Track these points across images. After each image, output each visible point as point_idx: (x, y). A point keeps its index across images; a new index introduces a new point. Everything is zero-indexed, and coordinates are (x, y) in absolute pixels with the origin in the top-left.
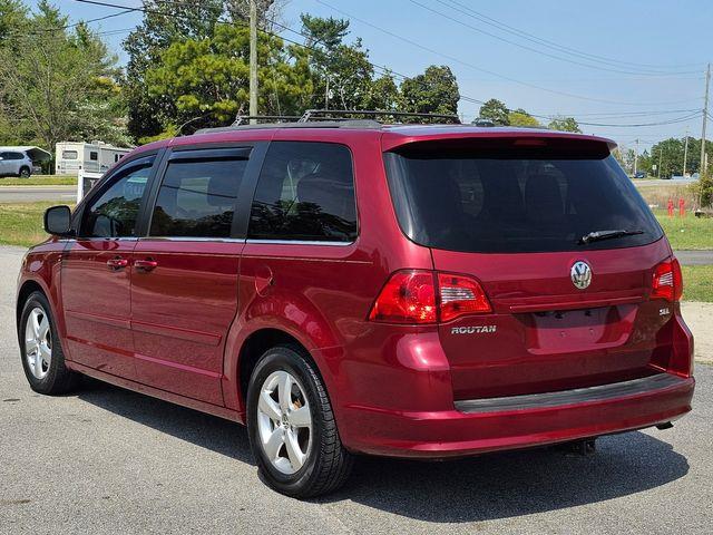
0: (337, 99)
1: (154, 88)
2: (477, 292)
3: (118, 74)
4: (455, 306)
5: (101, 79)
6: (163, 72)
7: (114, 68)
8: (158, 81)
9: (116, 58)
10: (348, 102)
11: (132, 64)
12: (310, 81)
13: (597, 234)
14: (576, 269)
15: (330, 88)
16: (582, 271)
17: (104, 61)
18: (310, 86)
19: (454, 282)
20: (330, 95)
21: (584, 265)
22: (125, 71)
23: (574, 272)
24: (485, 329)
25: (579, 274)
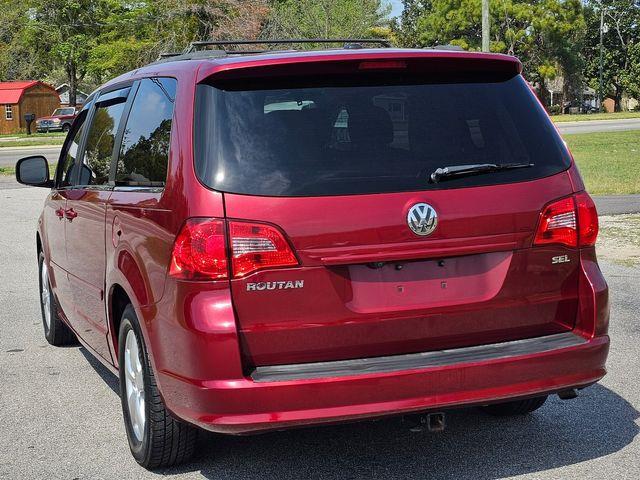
0: (612, 32)
1: (425, 34)
2: (277, 243)
3: (393, 24)
4: (256, 258)
5: (378, 30)
6: (433, 19)
7: (390, 17)
8: (429, 28)
9: (390, 8)
10: (625, 36)
11: (406, 14)
12: (581, 16)
13: (446, 170)
14: (415, 212)
15: (605, 21)
16: (423, 216)
17: (378, 12)
18: (581, 22)
19: (255, 232)
20: (605, 29)
21: (427, 207)
22: (399, 21)
23: (411, 216)
24: (290, 285)
25: (418, 218)
